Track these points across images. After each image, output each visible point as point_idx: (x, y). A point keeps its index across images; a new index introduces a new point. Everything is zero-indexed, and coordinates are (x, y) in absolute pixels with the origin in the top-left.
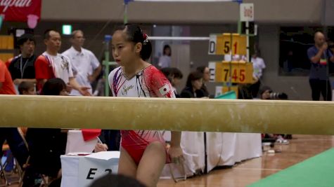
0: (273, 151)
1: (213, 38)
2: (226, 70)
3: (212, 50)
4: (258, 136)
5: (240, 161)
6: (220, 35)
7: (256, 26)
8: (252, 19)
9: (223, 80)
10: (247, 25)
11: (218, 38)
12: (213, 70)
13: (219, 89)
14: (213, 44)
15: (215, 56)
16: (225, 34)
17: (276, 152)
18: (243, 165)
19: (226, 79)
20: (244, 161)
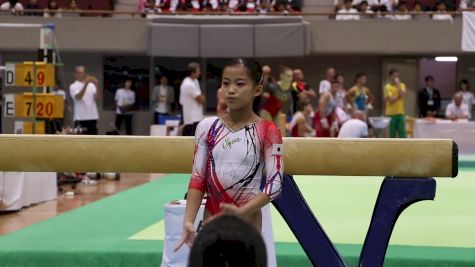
0: (72, 193)
1: (10, 67)
2: (30, 104)
3: (10, 80)
4: (53, 176)
5: (28, 204)
6: (19, 64)
7: (54, 55)
8: (50, 47)
9: (25, 114)
10: (46, 53)
11: (17, 67)
12: (11, 103)
13: (19, 125)
14: (10, 75)
15: (15, 87)
16: (26, 63)
17: (76, 194)
18: (31, 209)
19: (28, 114)
20: (33, 205)
